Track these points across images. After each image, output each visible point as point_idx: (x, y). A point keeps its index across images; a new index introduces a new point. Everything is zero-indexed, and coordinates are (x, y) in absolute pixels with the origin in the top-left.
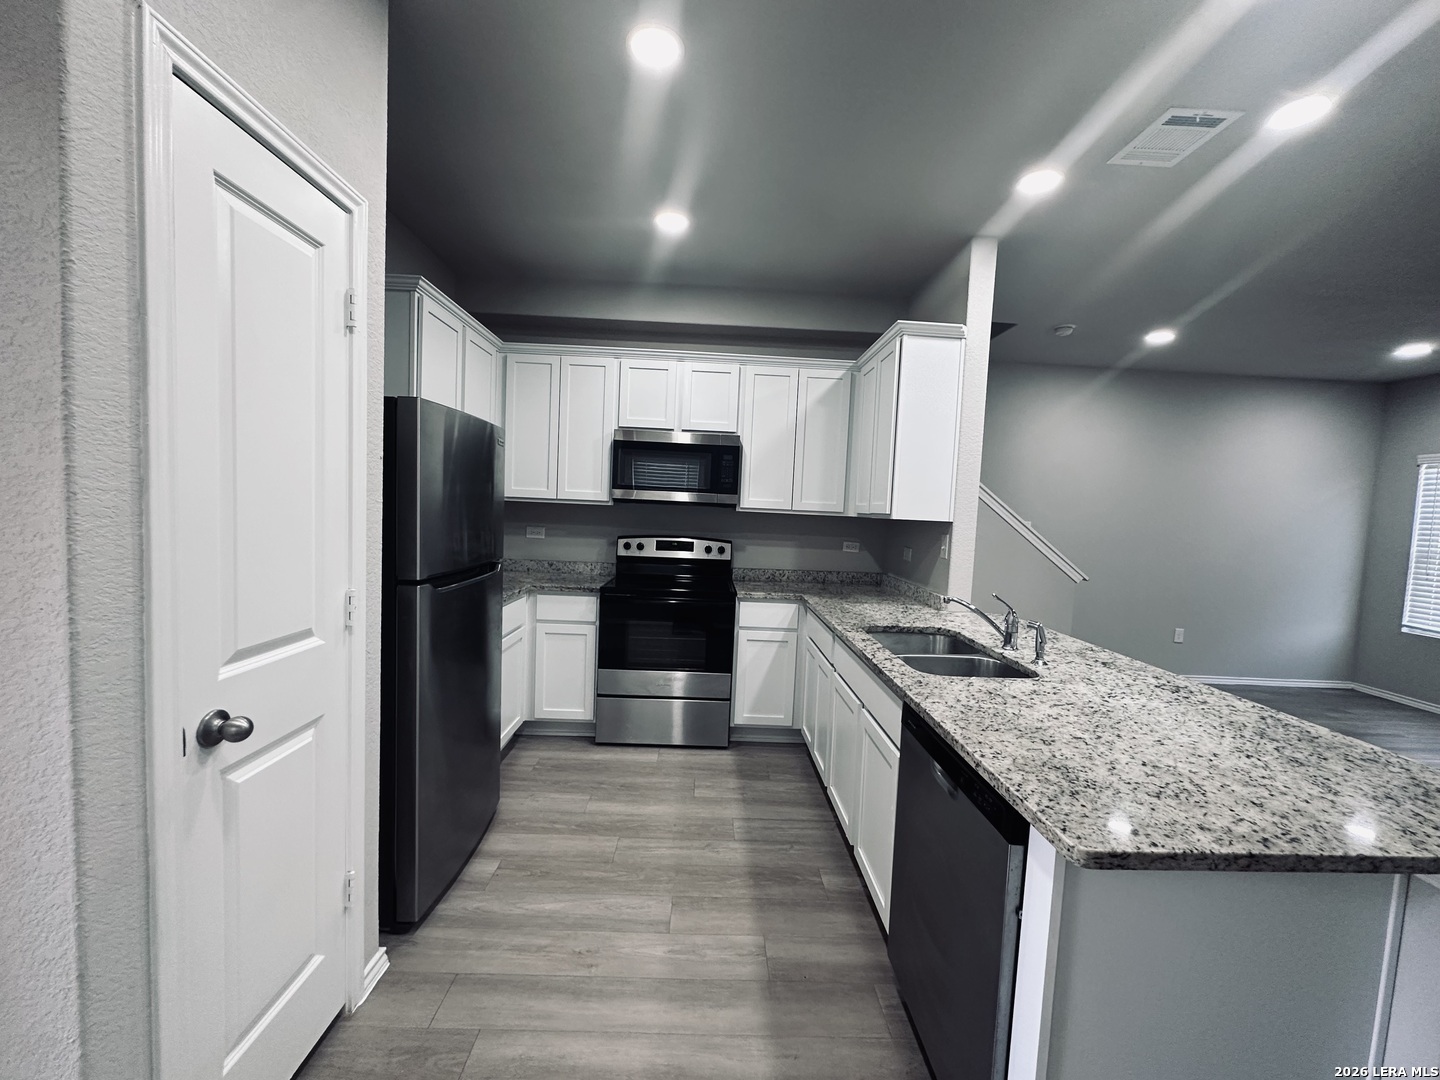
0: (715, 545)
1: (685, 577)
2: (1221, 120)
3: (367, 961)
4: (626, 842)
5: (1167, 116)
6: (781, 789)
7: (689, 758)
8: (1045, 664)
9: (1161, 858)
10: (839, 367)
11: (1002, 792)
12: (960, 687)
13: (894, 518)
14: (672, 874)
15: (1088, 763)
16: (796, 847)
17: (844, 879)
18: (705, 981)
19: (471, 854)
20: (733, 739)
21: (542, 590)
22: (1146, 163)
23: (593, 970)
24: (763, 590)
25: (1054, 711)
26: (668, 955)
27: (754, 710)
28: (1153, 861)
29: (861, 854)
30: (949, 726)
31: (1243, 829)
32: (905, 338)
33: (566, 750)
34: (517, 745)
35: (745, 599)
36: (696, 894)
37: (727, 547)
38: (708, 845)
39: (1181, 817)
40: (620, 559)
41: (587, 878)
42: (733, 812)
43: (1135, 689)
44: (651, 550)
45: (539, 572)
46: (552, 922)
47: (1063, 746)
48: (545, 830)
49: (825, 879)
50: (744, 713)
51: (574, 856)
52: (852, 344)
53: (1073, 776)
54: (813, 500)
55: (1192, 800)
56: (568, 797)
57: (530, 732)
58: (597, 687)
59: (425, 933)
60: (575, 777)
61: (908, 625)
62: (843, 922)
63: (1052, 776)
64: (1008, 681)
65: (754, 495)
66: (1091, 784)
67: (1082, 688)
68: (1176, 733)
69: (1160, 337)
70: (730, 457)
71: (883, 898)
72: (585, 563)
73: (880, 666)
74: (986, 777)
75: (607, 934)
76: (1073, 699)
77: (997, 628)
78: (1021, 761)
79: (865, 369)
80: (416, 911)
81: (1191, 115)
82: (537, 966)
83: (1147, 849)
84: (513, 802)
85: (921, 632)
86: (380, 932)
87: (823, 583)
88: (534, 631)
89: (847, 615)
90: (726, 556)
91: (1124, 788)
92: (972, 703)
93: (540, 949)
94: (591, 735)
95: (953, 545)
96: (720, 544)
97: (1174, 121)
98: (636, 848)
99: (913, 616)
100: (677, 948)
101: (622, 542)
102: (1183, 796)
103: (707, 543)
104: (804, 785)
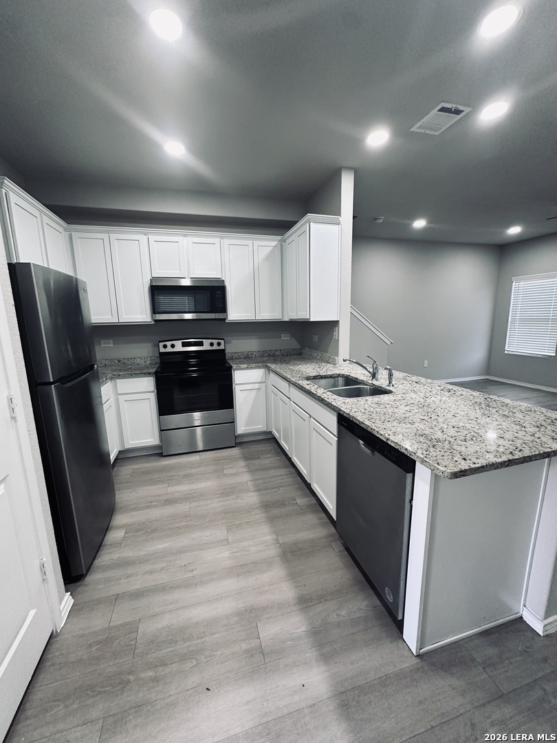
0: (215, 342)
1: (193, 361)
2: (462, 111)
3: (61, 602)
4: (193, 504)
5: (439, 107)
6: (267, 462)
7: (217, 455)
8: (393, 386)
9: (478, 468)
10: (273, 240)
11: (403, 451)
12: (362, 403)
13: (312, 320)
14: (223, 515)
15: (432, 431)
16: (281, 489)
17: (307, 499)
18: (253, 563)
19: (106, 529)
20: (239, 442)
21: (119, 377)
22: (428, 132)
23: (195, 572)
24: (245, 364)
25: (408, 408)
26: (231, 555)
27: (247, 425)
28: (475, 471)
29: (315, 487)
30: (367, 423)
31: (501, 449)
32: (311, 223)
33: (145, 463)
34: (117, 465)
35: (237, 369)
36: (238, 522)
37: (222, 342)
38: (238, 497)
39: (478, 448)
40: (162, 354)
41: (178, 527)
42: (245, 478)
43: (434, 392)
44: (179, 347)
45: (112, 366)
46: (164, 555)
47: (419, 424)
48: (147, 507)
49: (298, 501)
50: (241, 428)
51: (168, 517)
52: (281, 227)
53: (429, 438)
54: (266, 314)
55: (478, 440)
56: (156, 487)
57: (124, 456)
58: (160, 426)
59: (90, 578)
60: (156, 476)
61: (324, 374)
62: (312, 518)
63: (422, 439)
64: (382, 396)
65: (235, 313)
66: (438, 441)
67: (413, 395)
68: (458, 411)
69: (420, 224)
70: (220, 292)
71: (331, 506)
72: (141, 358)
73: (322, 397)
74: (393, 445)
75: (196, 553)
76: (412, 401)
77: (369, 372)
78: (406, 435)
79: (288, 241)
80: (84, 567)
81: (450, 107)
82: (162, 578)
83: (473, 466)
84: (123, 496)
85: (331, 377)
86: (65, 584)
87: (273, 356)
88: (117, 401)
89: (294, 372)
90: (222, 347)
91: (452, 440)
92: (372, 409)
93: (162, 569)
94: (160, 452)
95: (340, 332)
96: (218, 341)
97: (443, 110)
98: (200, 506)
99: (325, 369)
100: (235, 550)
101: (161, 344)
102: (474, 439)
103: (210, 341)
104: (278, 458)
